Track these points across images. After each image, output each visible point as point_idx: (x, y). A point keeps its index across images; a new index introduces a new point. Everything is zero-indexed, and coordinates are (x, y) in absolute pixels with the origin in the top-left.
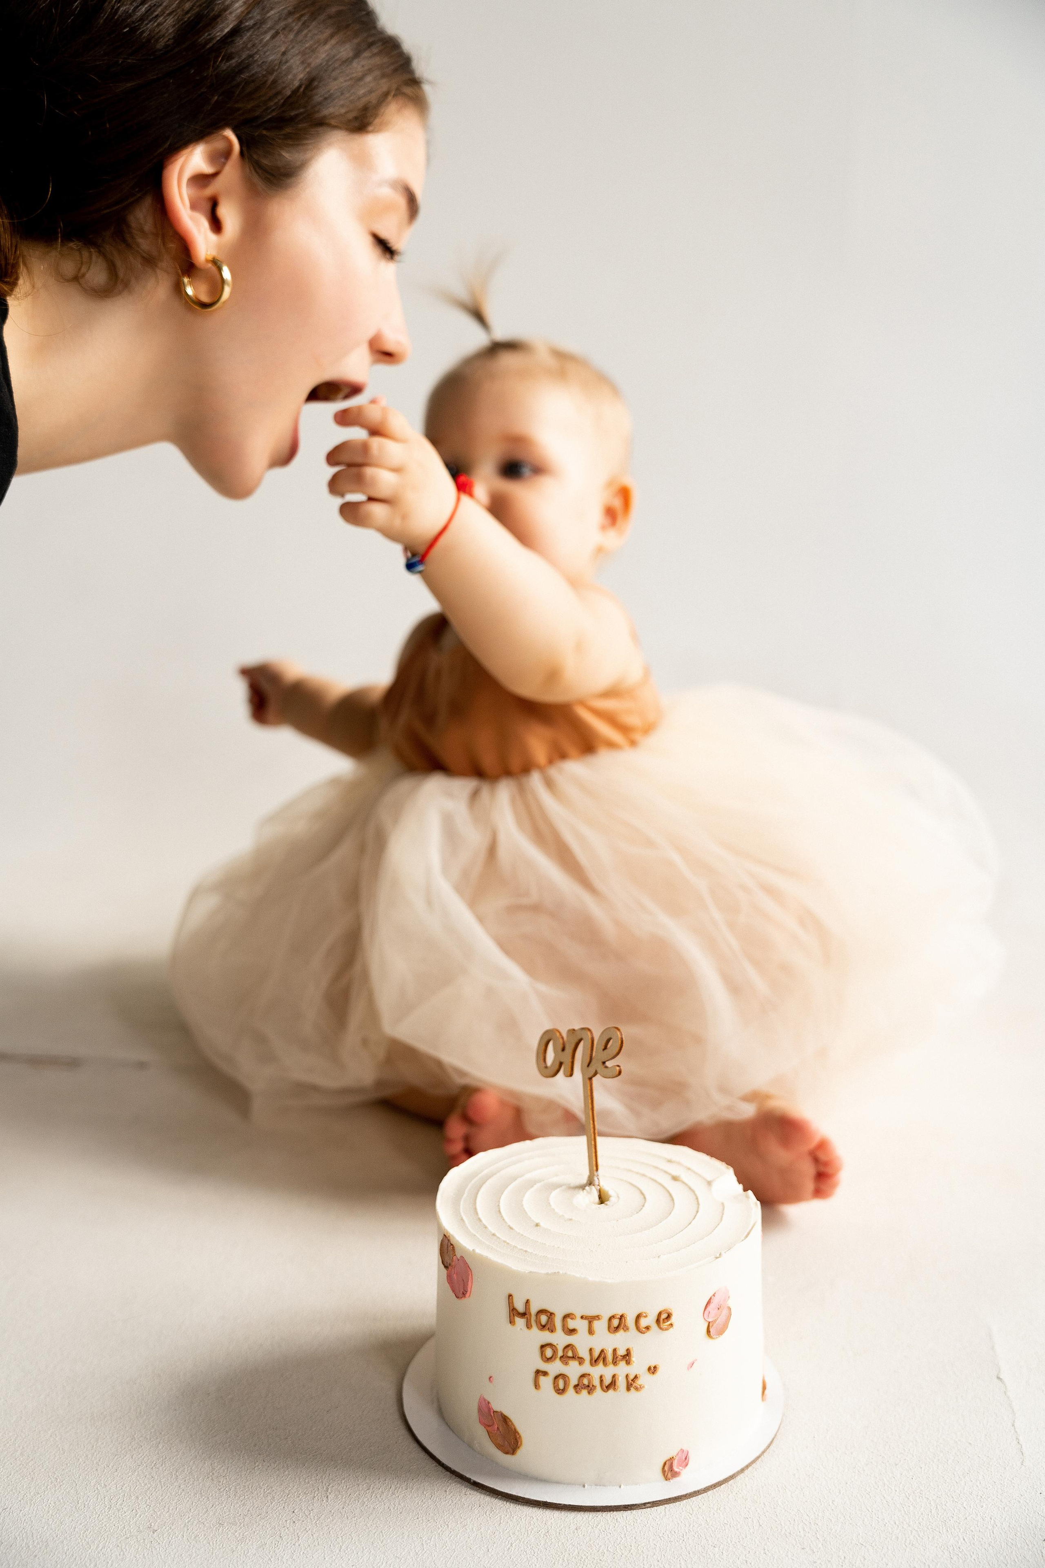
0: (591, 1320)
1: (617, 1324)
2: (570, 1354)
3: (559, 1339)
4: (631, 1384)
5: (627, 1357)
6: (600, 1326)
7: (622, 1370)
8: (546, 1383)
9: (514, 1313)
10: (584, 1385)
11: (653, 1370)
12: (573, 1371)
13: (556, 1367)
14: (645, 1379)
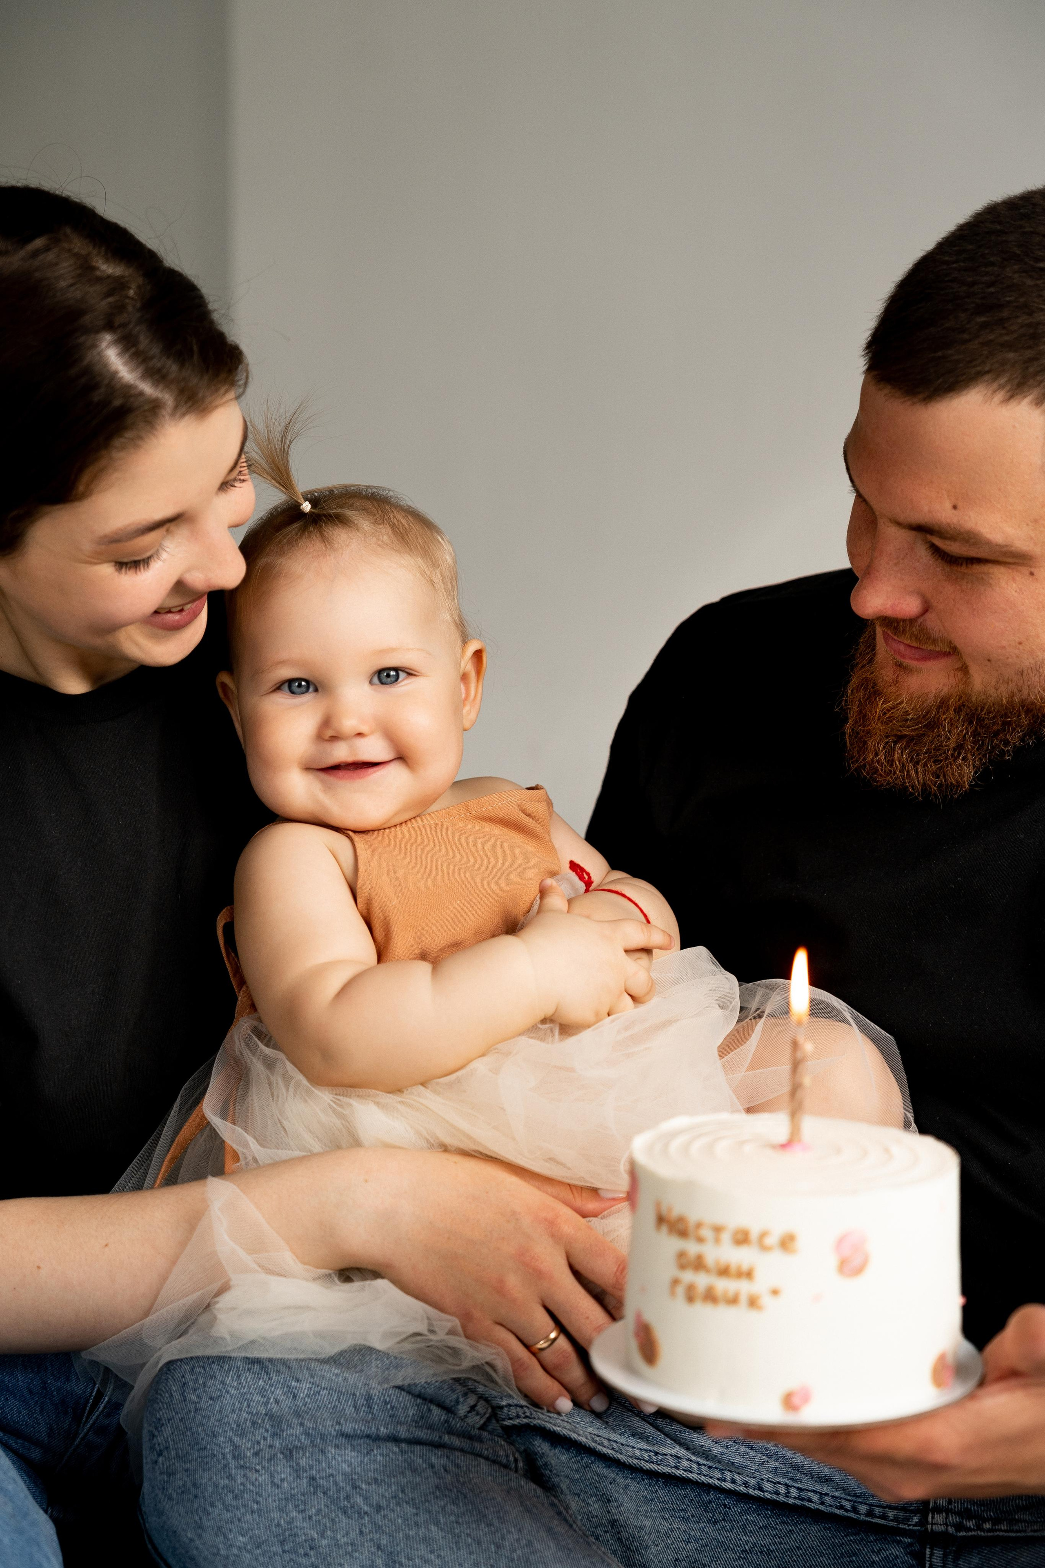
0: (718, 1230)
1: (742, 1238)
2: (699, 1264)
3: (692, 1248)
4: (753, 1302)
5: (749, 1275)
6: (726, 1237)
7: (743, 1287)
8: (680, 1290)
9: (661, 1220)
10: (710, 1297)
11: (775, 1292)
12: (702, 1281)
13: (688, 1276)
14: (766, 1300)
